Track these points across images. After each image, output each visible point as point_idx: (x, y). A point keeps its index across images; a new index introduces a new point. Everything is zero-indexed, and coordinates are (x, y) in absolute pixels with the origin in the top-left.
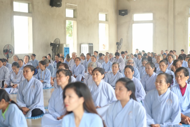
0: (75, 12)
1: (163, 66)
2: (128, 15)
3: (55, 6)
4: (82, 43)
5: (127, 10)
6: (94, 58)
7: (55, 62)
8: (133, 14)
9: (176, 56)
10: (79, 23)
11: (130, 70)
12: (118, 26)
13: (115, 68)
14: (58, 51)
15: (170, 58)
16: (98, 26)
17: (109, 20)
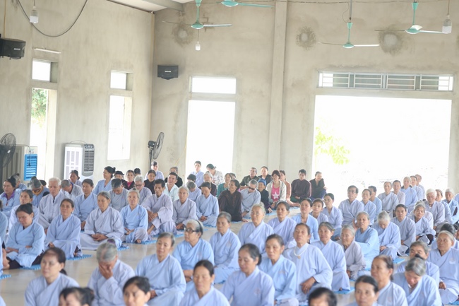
0: (54, 69)
1: (274, 247)
2: (179, 77)
3: (9, 56)
4: (67, 143)
5: (177, 67)
6: (105, 199)
7: (4, 196)
8: (192, 77)
9: (287, 184)
10: (64, 97)
11: (206, 272)
12: (155, 102)
13: (163, 247)
14: (10, 164)
15: (282, 210)
16: (108, 101)
17: (134, 87)
